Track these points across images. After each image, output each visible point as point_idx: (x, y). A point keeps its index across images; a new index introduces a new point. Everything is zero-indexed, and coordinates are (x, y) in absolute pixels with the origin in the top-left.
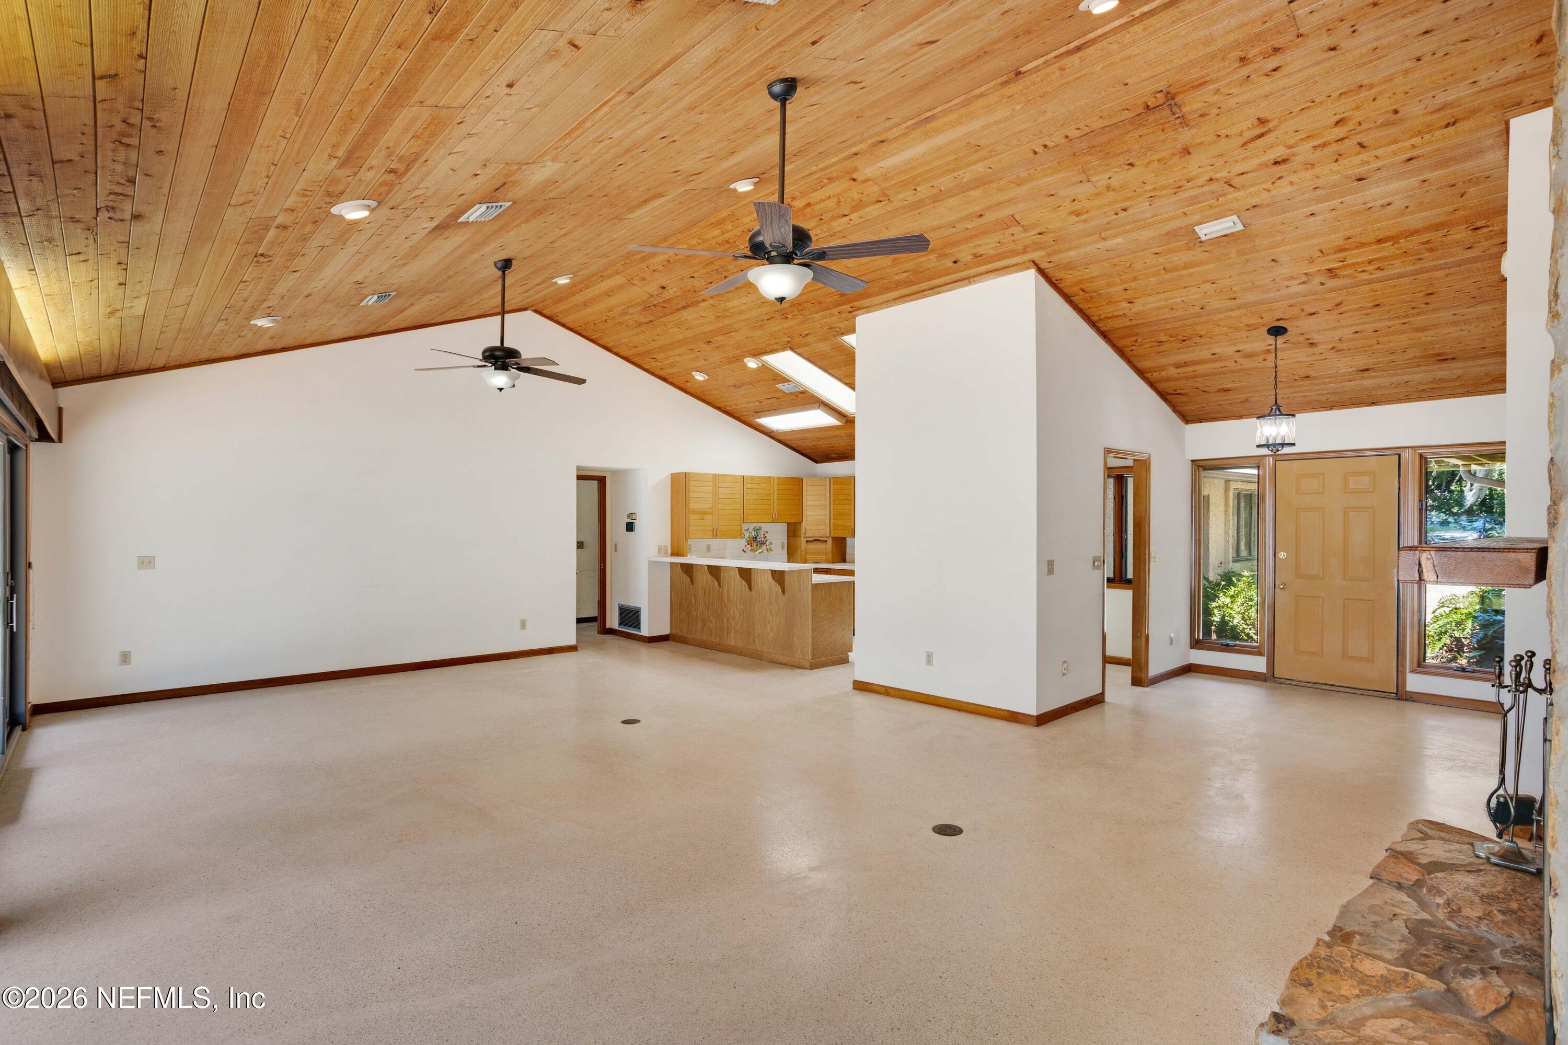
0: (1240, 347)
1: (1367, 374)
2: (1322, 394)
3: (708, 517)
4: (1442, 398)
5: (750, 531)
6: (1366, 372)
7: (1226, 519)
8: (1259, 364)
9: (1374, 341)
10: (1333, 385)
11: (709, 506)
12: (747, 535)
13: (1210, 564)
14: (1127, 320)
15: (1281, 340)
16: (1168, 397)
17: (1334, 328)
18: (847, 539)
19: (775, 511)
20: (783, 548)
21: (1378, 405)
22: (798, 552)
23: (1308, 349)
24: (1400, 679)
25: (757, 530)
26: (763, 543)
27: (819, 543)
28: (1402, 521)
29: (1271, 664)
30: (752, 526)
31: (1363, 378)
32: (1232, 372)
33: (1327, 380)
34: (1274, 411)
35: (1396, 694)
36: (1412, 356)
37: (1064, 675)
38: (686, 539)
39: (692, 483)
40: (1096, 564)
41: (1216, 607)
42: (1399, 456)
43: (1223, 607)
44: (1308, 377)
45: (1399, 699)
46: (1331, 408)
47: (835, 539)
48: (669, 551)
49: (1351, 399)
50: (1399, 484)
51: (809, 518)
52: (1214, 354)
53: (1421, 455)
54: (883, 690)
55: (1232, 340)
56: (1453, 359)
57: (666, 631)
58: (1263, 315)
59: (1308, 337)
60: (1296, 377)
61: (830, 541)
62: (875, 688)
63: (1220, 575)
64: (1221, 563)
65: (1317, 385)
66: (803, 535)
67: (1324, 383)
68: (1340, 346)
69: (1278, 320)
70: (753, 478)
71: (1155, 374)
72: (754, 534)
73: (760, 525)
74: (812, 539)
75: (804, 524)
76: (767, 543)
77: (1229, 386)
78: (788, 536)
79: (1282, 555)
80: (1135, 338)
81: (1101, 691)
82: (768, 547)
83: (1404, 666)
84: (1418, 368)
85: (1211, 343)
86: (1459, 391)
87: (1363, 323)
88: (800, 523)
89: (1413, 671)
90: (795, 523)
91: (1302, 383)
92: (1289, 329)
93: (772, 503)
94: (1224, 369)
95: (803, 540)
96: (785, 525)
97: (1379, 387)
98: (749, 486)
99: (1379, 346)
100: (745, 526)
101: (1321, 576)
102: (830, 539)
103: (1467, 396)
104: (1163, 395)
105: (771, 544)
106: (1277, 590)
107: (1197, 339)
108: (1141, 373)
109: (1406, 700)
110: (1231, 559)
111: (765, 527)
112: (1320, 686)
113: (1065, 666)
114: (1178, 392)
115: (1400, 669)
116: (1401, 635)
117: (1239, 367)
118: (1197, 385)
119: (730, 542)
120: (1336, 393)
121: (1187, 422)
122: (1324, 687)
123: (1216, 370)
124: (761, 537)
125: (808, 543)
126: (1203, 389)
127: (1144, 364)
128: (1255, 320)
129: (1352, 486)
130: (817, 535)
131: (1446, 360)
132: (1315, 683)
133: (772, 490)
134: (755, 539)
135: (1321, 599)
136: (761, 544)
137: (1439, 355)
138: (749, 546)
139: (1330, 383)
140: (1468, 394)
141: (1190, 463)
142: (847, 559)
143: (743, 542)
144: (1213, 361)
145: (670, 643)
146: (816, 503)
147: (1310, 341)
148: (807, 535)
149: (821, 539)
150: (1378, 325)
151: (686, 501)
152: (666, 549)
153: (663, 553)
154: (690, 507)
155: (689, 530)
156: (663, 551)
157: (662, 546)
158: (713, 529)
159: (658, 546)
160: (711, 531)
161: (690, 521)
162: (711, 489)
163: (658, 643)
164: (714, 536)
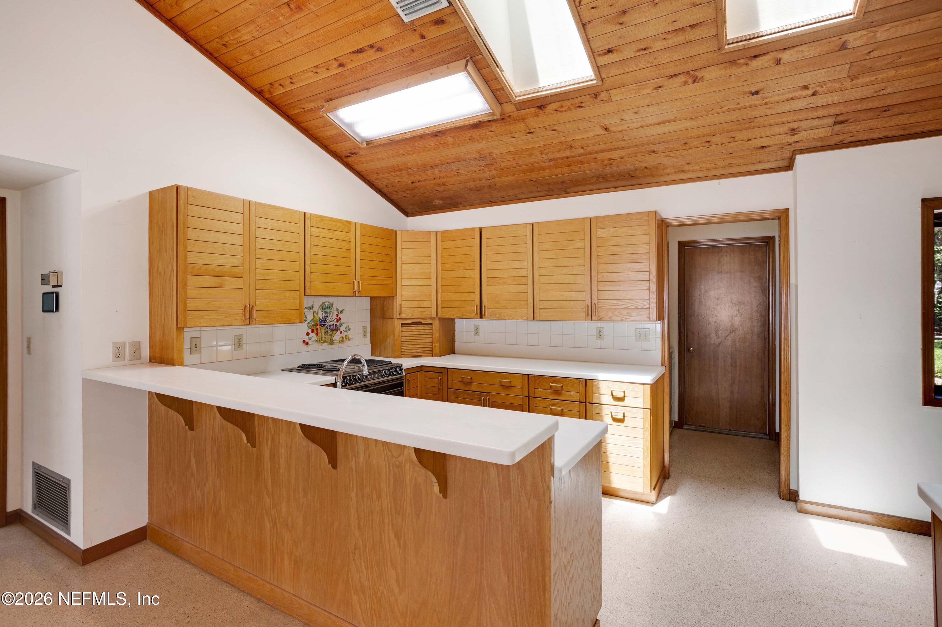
3: (230, 282)
5: (316, 309)
11: (237, 261)
12: (310, 317)
18: (458, 322)
19: (358, 277)
20: (365, 334)
22: (390, 341)
25: (326, 308)
26: (336, 329)
27: (420, 326)
30: (318, 302)
38: (180, 329)
47: (442, 320)
48: (146, 352)
51: (406, 290)
61: (436, 323)
66: (396, 315)
70: (322, 219)
72: (321, 315)
73: (331, 300)
74: (409, 322)
75: (399, 298)
76: (343, 328)
78: (373, 318)
82: (344, 334)
88: (392, 297)
90: (384, 298)
93: (353, 263)
95: (397, 323)
96: (367, 302)
98: (315, 231)
100: (307, 302)
102: (437, 320)
105: (348, 329)
111: (338, 304)
119: (280, 330)
124: (332, 320)
125: (405, 327)
130: (417, 315)
133: (353, 244)
134: (323, 323)
136: (333, 330)
138: (313, 335)
142: (456, 351)
143: (304, 328)
146: (417, 267)
148: (404, 315)
149: (423, 321)
151: (180, 248)
152: (137, 348)
153: (127, 357)
154: (189, 260)
155: (186, 310)
156: (128, 352)
157: (125, 343)
158: (246, 306)
159: (114, 343)
160: (241, 312)
161: (190, 291)
162: (239, 229)
163: (115, 556)
164: (246, 319)
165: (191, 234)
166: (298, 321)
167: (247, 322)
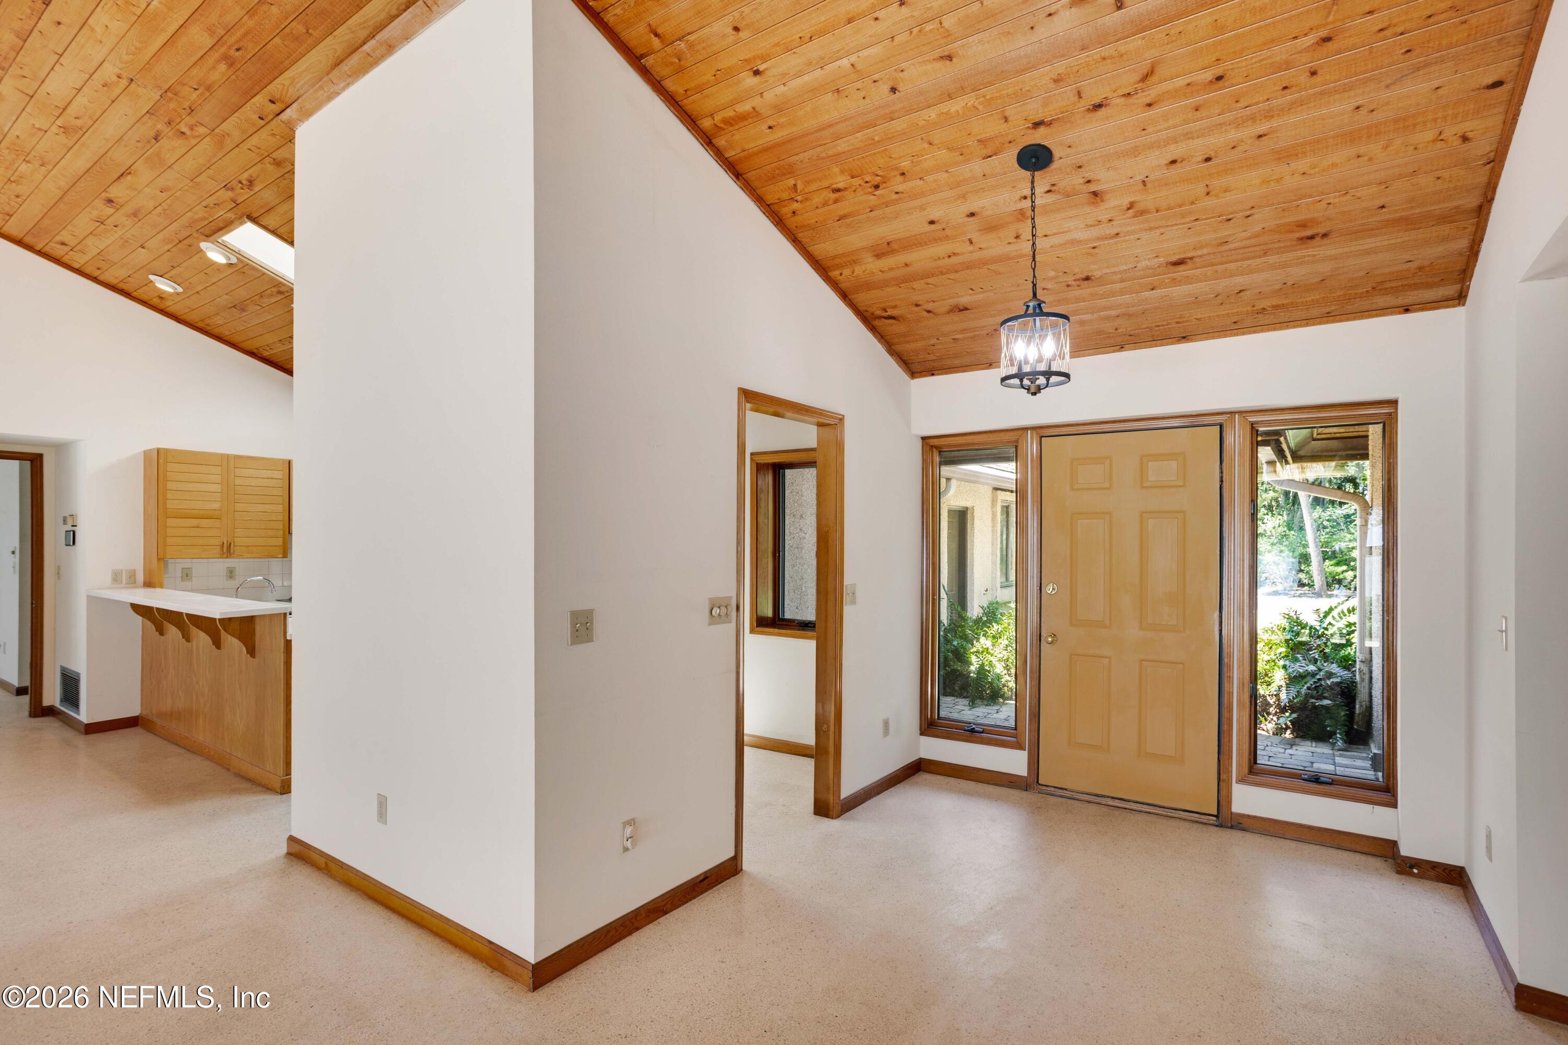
0: (974, 205)
1: (1182, 271)
2: (1108, 318)
3: (209, 523)
4: (1288, 327)
6: (1182, 267)
7: (993, 535)
8: (1010, 248)
9: (1200, 189)
10: (1126, 298)
11: (216, 506)
13: (976, 591)
14: (764, 127)
15: (1043, 180)
16: (876, 323)
17: (1135, 152)
21: (1192, 341)
23: (1087, 209)
24: (1223, 793)
28: (1226, 535)
29: (1034, 762)
31: (1175, 282)
32: (969, 266)
33: (1118, 286)
34: (1031, 309)
35: (1216, 816)
36: (1258, 228)
37: (626, 849)
38: (160, 560)
39: (170, 467)
40: (716, 611)
41: (973, 653)
42: (1221, 426)
43: (983, 652)
44: (1087, 278)
45: (1220, 826)
46: (1122, 348)
48: (140, 578)
49: (1151, 329)
50: (1222, 472)
52: (932, 222)
53: (1253, 426)
54: (322, 862)
55: (958, 184)
56: (1325, 235)
57: (134, 710)
58: (1009, 112)
59: (1089, 175)
60: (1070, 279)
62: (315, 856)
63: (982, 608)
64: (986, 591)
65: (1102, 297)
67: (1113, 294)
68: (1147, 200)
69: (1037, 125)
71: (847, 272)
77: (965, 300)
79: (1049, 589)
80: (791, 182)
81: (732, 854)
83: (1229, 772)
84: (1264, 259)
85: (923, 194)
86: (1315, 312)
87: (1188, 136)
89: (1241, 781)
91: (1077, 293)
92: (1056, 153)
94: (954, 260)
97: (1197, 302)
99: (1210, 202)
101: (1107, 622)
103: (1327, 322)
104: (867, 319)
106: (1043, 644)
107: (898, 184)
108: (821, 267)
109: (1232, 827)
110: (999, 585)
112: (1104, 801)
113: (629, 830)
114: (889, 313)
115: (1223, 777)
116: (1224, 720)
117: (977, 255)
118: (916, 298)
120: (1130, 316)
121: (913, 374)
122: (1111, 802)
123: (940, 263)
126: (930, 306)
127: (822, 249)
128: (992, 127)
129: (1152, 477)
131: (1312, 237)
132: (1097, 795)
135: (1106, 661)
137: (1303, 225)
139: (1122, 292)
140: (1329, 317)
141: (919, 443)
144: (936, 240)
145: (138, 730)
147: (1093, 187)
150: (1215, 141)
151: (161, 497)
152: (132, 575)
153: (124, 582)
154: (168, 506)
155: (165, 545)
156: (124, 578)
157: (122, 571)
158: (223, 543)
159: (113, 570)
160: (219, 547)
161: (169, 530)
162: (218, 479)
163: (106, 733)
164: (223, 554)
165: (170, 485)
166: (281, 556)
167: (225, 555)
